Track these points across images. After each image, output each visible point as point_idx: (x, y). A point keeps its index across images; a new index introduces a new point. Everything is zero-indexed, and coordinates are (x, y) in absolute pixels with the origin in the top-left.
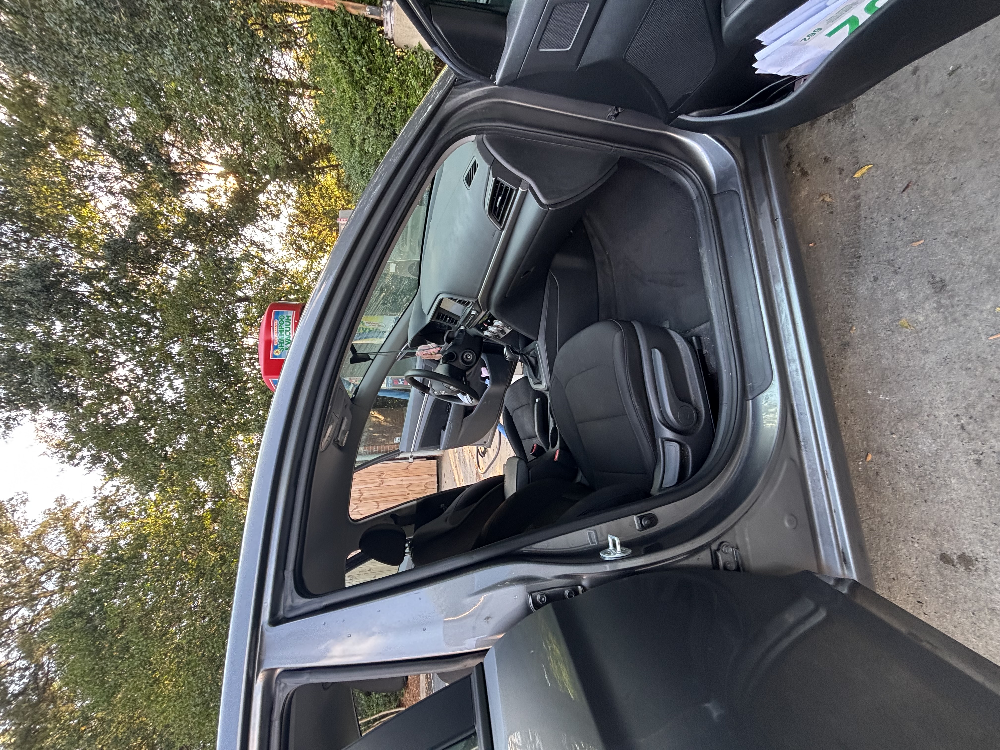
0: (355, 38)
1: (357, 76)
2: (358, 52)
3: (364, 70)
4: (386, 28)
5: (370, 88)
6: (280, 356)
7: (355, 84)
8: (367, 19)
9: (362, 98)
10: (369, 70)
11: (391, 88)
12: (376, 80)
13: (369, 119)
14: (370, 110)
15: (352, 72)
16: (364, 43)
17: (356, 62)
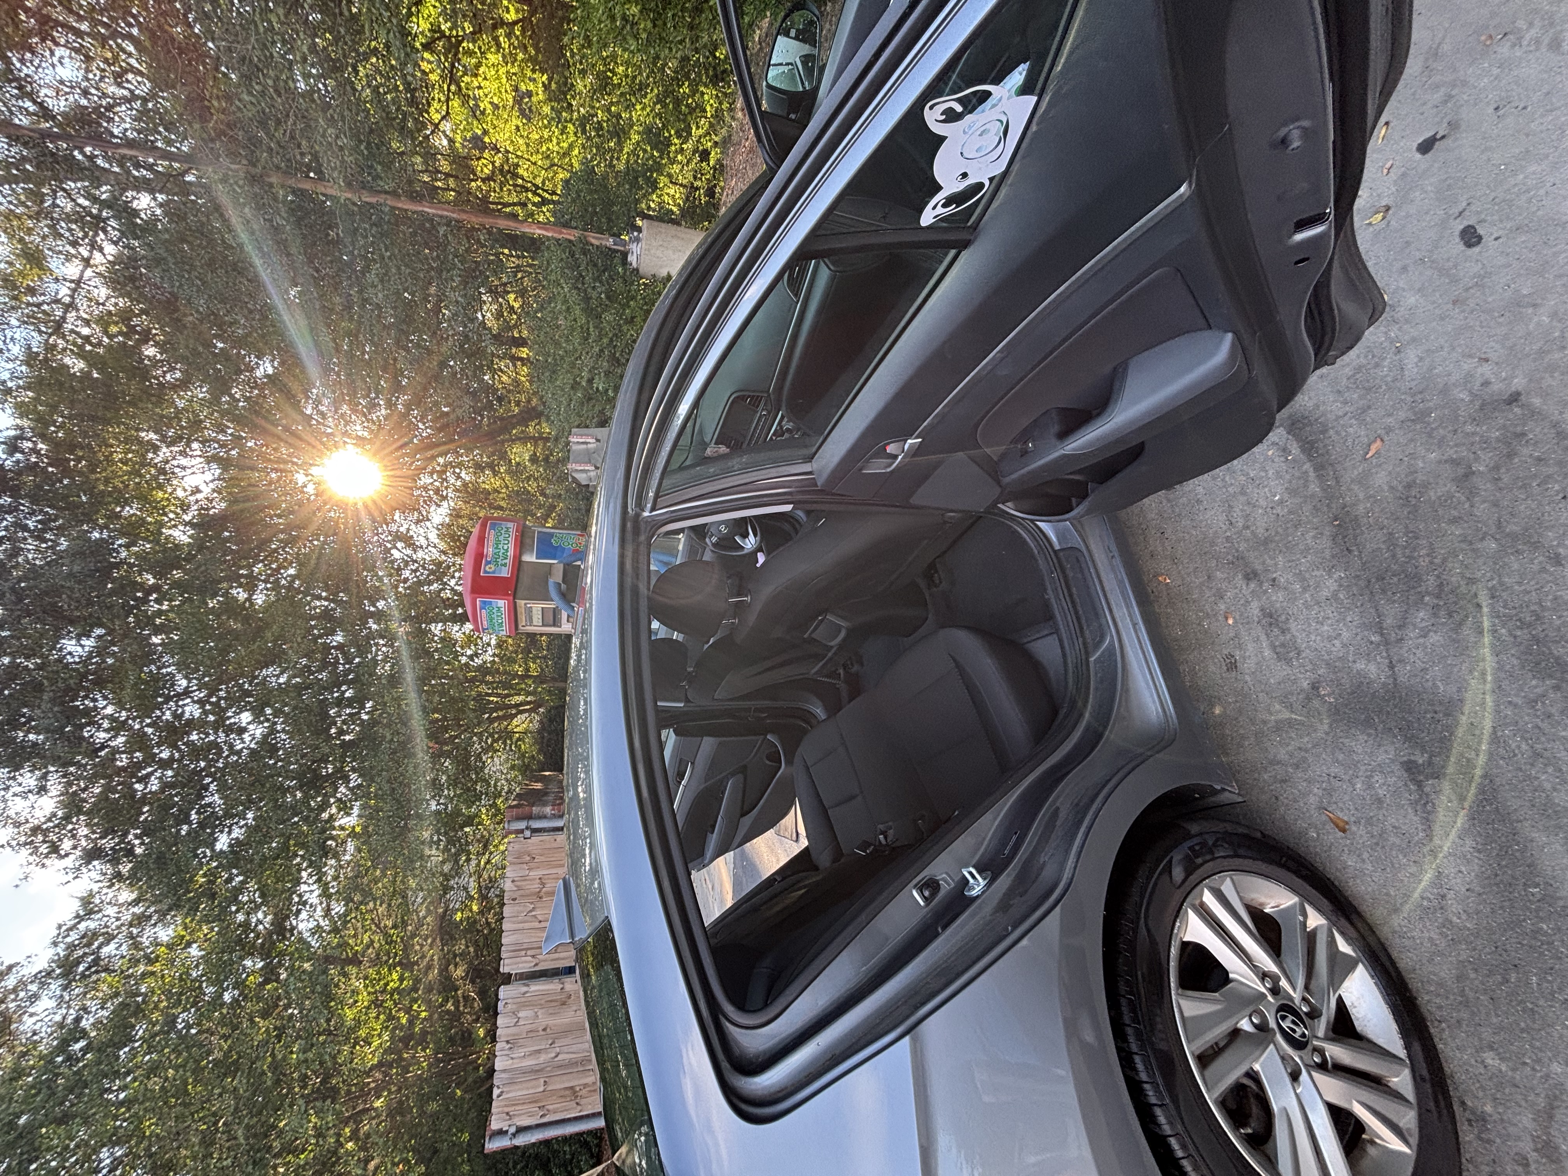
0: (595, 265)
1: (594, 303)
2: (597, 279)
3: (603, 296)
4: (632, 259)
5: (608, 317)
6: (494, 572)
7: (589, 311)
8: (610, 249)
9: (595, 327)
10: (608, 297)
11: (633, 318)
12: (615, 308)
13: (601, 351)
14: (605, 340)
15: (587, 299)
16: (604, 271)
17: (594, 288)
